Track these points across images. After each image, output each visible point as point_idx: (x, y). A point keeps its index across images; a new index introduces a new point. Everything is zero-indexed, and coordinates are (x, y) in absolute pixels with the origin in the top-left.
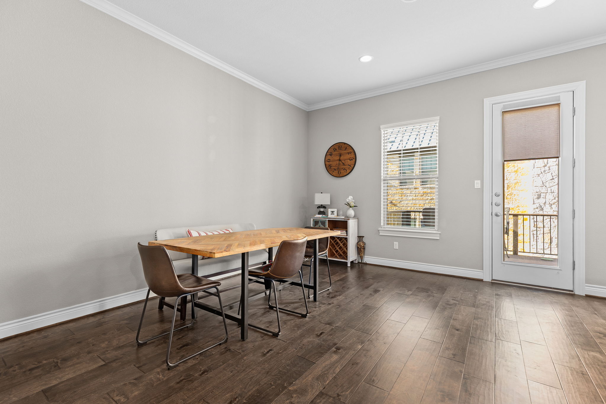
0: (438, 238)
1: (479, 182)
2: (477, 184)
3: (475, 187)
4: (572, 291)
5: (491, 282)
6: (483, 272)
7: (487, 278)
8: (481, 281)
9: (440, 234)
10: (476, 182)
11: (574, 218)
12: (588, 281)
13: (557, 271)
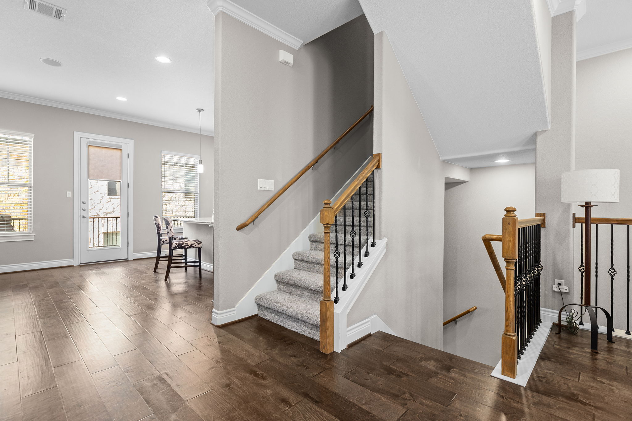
0: (33, 239)
1: (70, 193)
2: (69, 194)
3: (67, 197)
4: (127, 259)
5: (80, 266)
6: (73, 260)
7: (76, 263)
8: (73, 266)
9: (35, 235)
10: (67, 192)
11: (128, 217)
12: (135, 251)
13: (119, 249)
